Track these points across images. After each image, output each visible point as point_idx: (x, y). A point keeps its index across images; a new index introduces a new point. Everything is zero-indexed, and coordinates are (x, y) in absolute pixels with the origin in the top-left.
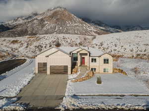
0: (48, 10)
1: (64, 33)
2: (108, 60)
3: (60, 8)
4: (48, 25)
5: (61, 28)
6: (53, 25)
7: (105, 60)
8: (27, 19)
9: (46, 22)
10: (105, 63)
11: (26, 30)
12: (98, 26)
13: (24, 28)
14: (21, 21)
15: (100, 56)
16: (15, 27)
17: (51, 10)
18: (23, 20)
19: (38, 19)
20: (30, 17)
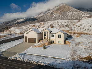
0: (56, 7)
1: (65, 19)
2: (61, 36)
3: (63, 4)
4: (56, 15)
5: (63, 16)
6: (58, 15)
7: (59, 36)
8: (44, 13)
9: (54, 14)
10: (59, 37)
11: (44, 19)
12: (90, 12)
13: (43, 18)
14: (42, 15)
15: (56, 33)
16: (39, 18)
17: (57, 6)
18: (43, 14)
19: (50, 12)
20: (46, 12)
